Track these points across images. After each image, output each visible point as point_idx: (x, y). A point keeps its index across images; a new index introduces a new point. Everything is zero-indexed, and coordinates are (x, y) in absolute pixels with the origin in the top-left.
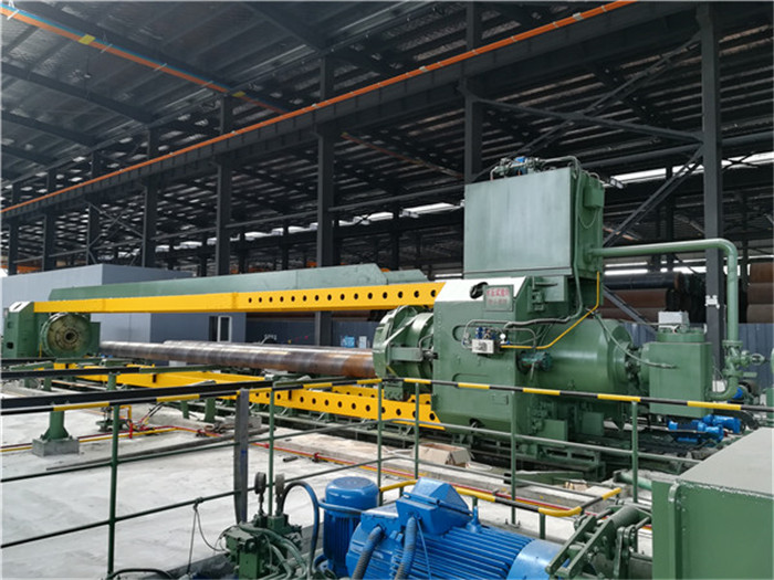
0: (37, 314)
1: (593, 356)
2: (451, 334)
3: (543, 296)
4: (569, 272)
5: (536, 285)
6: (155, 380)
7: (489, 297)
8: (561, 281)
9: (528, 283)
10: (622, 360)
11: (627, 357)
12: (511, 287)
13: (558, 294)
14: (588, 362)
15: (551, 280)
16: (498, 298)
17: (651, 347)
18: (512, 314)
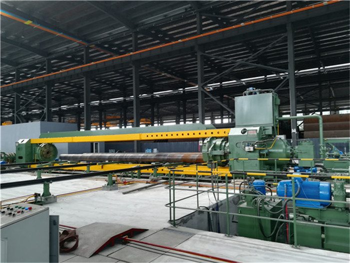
0: (32, 144)
1: (281, 151)
2: (235, 146)
3: (265, 133)
4: (273, 125)
5: (263, 129)
6: (102, 168)
7: (249, 134)
8: (271, 128)
9: (260, 129)
10: (289, 151)
11: (291, 150)
12: (256, 130)
13: (270, 132)
14: (280, 153)
15: (267, 128)
16: (252, 134)
17: (298, 147)
18: (257, 139)
